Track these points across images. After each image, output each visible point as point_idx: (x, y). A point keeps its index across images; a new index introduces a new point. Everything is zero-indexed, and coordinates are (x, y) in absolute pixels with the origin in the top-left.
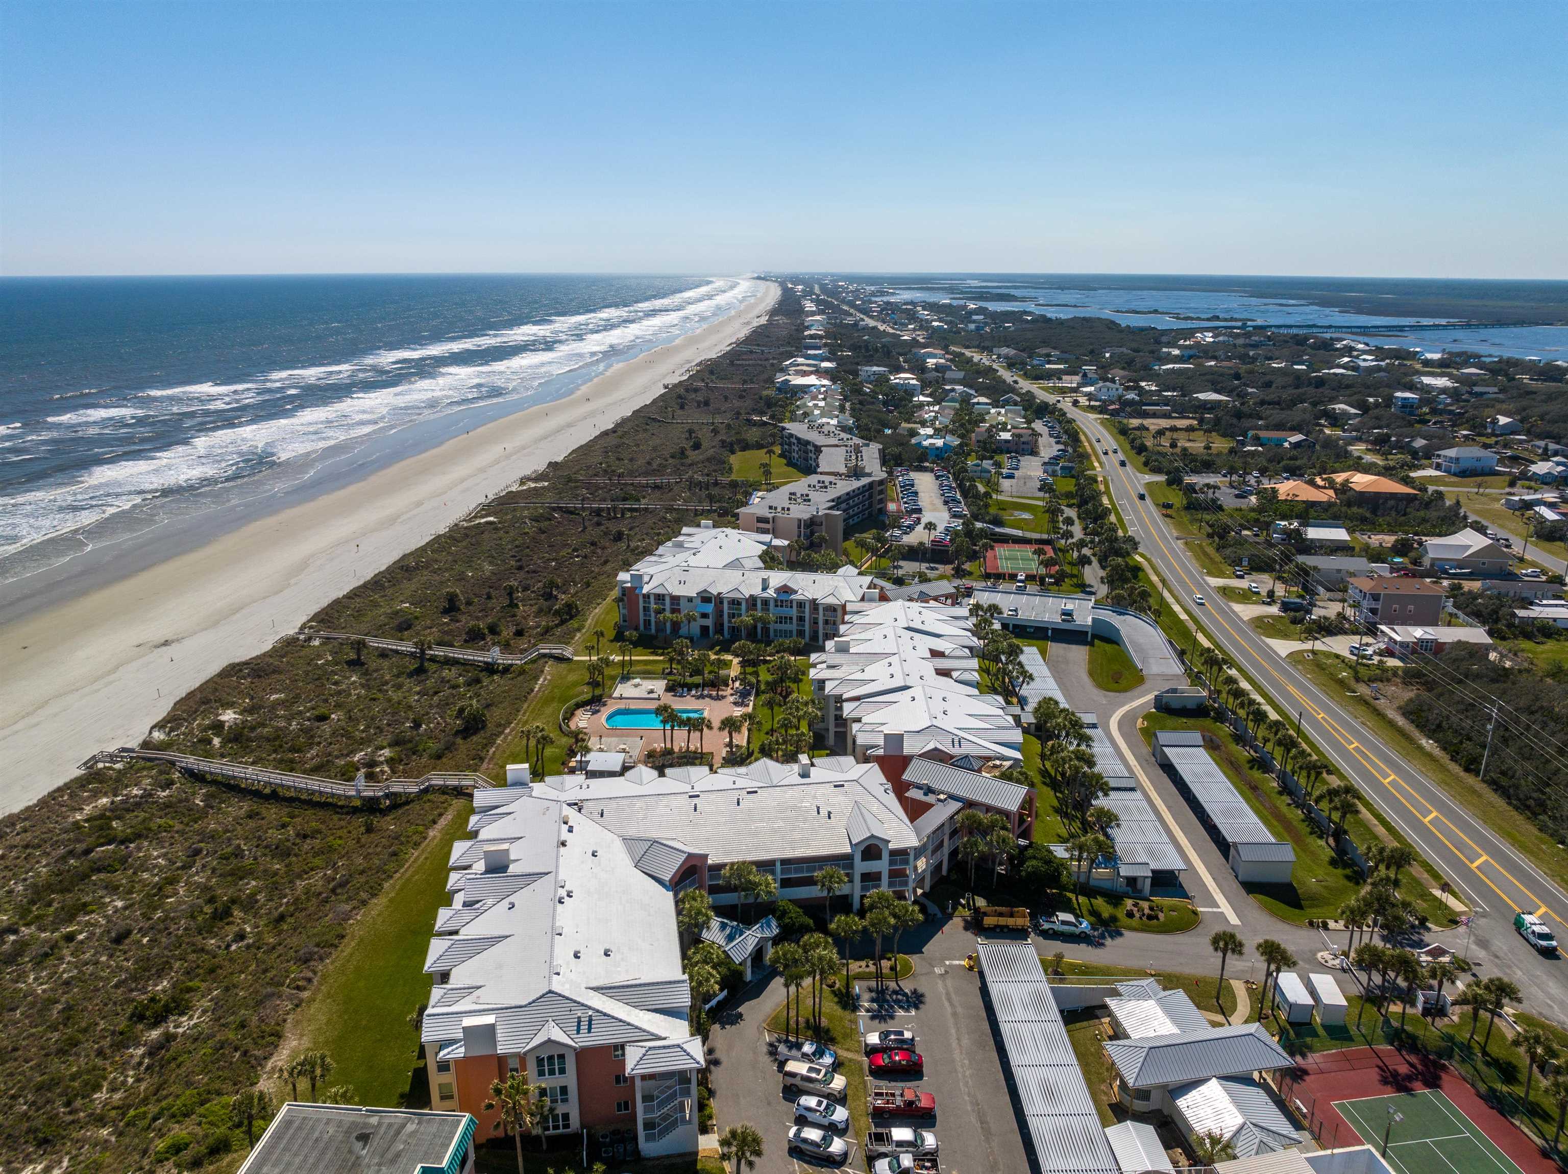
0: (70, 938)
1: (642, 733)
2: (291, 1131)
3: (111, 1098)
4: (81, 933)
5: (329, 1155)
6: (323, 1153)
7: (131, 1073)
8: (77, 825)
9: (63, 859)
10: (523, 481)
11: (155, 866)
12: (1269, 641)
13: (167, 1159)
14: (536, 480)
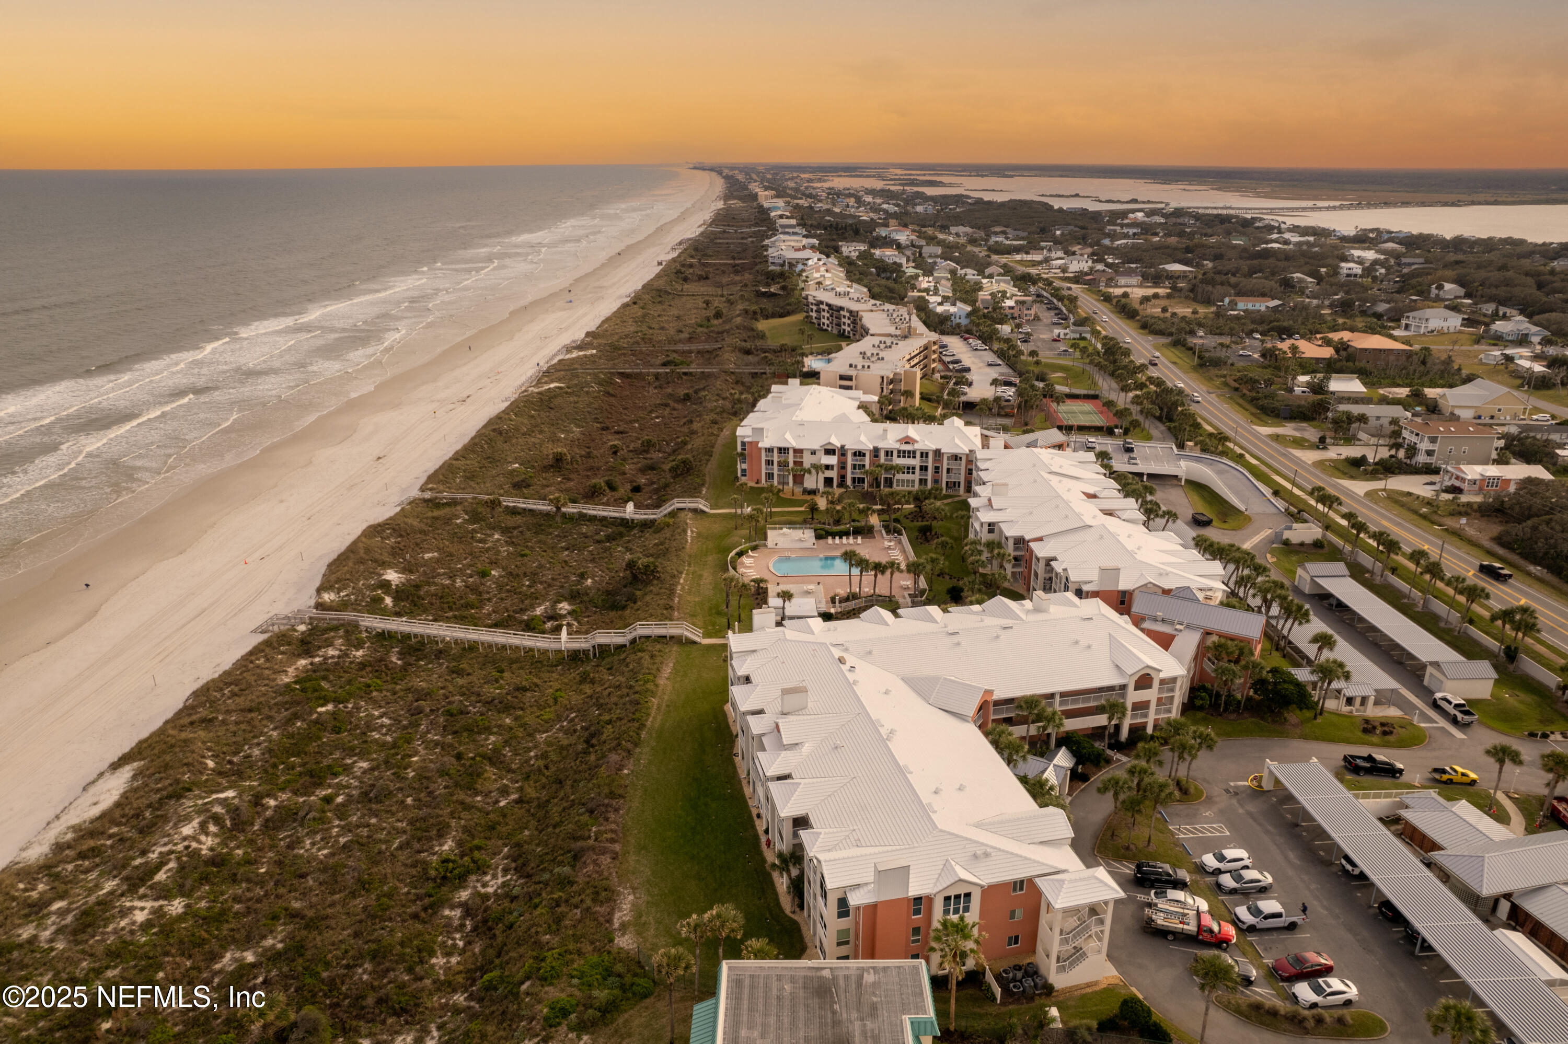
0: (328, 800)
1: (819, 579)
2: (746, 991)
3: (448, 962)
4: (338, 795)
5: (801, 1013)
6: (794, 1012)
7: (458, 936)
8: (287, 685)
9: (290, 721)
10: (569, 349)
11: (382, 726)
12: (1340, 481)
13: (559, 1024)
14: (580, 348)
